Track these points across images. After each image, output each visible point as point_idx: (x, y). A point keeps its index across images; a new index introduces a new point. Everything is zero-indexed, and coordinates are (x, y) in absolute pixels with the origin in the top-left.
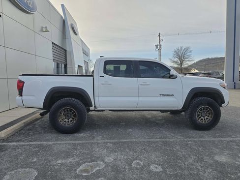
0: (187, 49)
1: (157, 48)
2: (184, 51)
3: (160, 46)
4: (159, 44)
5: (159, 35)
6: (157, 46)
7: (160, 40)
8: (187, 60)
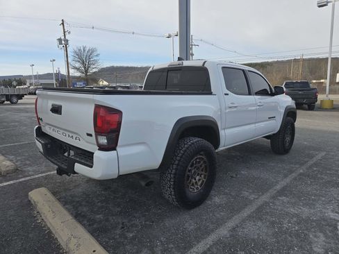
0: (92, 51)
1: (61, 43)
2: (89, 54)
3: (67, 41)
4: (63, 38)
5: (63, 24)
6: (60, 40)
7: (64, 32)
8: (94, 66)
